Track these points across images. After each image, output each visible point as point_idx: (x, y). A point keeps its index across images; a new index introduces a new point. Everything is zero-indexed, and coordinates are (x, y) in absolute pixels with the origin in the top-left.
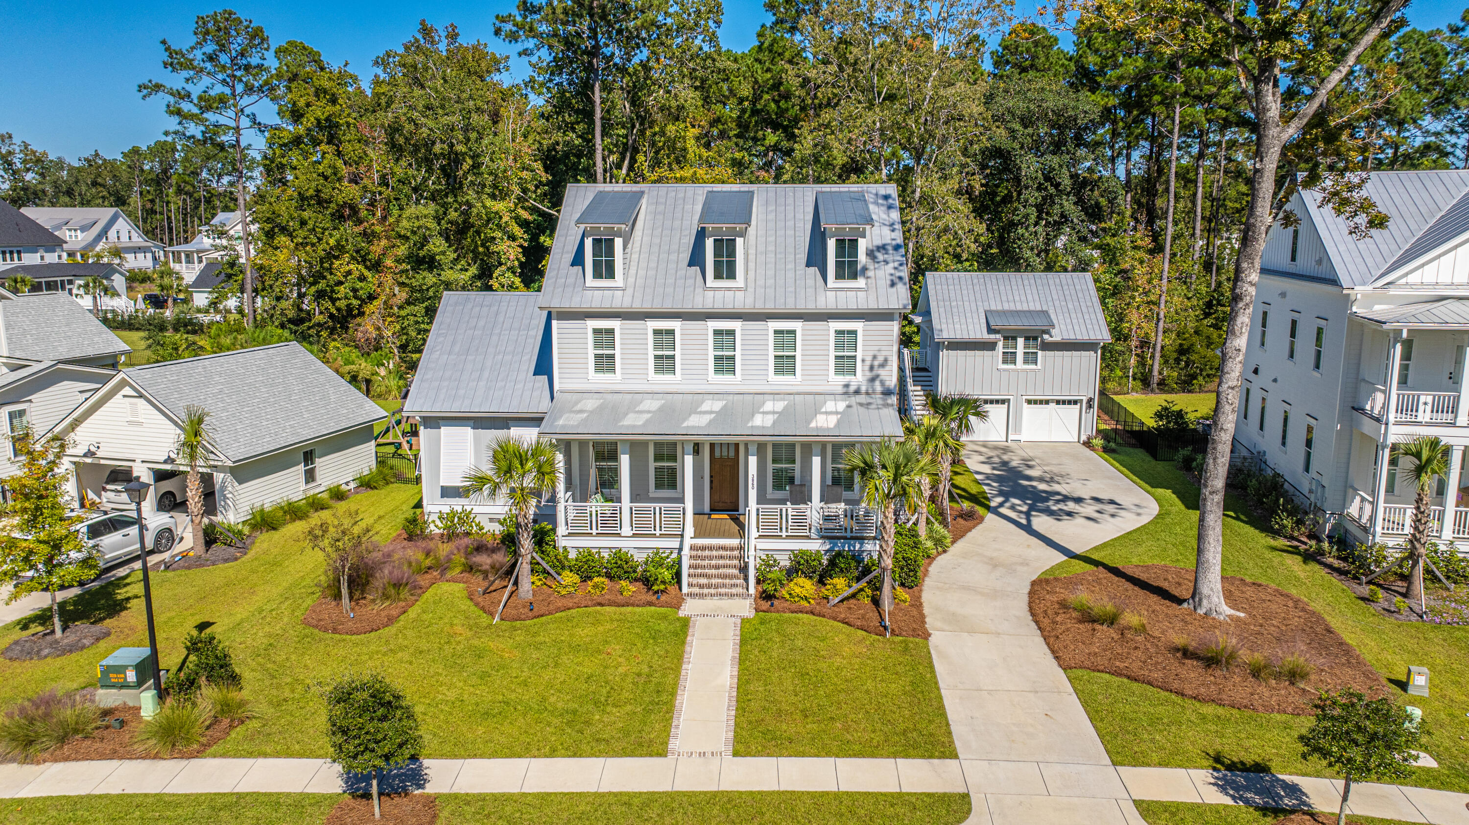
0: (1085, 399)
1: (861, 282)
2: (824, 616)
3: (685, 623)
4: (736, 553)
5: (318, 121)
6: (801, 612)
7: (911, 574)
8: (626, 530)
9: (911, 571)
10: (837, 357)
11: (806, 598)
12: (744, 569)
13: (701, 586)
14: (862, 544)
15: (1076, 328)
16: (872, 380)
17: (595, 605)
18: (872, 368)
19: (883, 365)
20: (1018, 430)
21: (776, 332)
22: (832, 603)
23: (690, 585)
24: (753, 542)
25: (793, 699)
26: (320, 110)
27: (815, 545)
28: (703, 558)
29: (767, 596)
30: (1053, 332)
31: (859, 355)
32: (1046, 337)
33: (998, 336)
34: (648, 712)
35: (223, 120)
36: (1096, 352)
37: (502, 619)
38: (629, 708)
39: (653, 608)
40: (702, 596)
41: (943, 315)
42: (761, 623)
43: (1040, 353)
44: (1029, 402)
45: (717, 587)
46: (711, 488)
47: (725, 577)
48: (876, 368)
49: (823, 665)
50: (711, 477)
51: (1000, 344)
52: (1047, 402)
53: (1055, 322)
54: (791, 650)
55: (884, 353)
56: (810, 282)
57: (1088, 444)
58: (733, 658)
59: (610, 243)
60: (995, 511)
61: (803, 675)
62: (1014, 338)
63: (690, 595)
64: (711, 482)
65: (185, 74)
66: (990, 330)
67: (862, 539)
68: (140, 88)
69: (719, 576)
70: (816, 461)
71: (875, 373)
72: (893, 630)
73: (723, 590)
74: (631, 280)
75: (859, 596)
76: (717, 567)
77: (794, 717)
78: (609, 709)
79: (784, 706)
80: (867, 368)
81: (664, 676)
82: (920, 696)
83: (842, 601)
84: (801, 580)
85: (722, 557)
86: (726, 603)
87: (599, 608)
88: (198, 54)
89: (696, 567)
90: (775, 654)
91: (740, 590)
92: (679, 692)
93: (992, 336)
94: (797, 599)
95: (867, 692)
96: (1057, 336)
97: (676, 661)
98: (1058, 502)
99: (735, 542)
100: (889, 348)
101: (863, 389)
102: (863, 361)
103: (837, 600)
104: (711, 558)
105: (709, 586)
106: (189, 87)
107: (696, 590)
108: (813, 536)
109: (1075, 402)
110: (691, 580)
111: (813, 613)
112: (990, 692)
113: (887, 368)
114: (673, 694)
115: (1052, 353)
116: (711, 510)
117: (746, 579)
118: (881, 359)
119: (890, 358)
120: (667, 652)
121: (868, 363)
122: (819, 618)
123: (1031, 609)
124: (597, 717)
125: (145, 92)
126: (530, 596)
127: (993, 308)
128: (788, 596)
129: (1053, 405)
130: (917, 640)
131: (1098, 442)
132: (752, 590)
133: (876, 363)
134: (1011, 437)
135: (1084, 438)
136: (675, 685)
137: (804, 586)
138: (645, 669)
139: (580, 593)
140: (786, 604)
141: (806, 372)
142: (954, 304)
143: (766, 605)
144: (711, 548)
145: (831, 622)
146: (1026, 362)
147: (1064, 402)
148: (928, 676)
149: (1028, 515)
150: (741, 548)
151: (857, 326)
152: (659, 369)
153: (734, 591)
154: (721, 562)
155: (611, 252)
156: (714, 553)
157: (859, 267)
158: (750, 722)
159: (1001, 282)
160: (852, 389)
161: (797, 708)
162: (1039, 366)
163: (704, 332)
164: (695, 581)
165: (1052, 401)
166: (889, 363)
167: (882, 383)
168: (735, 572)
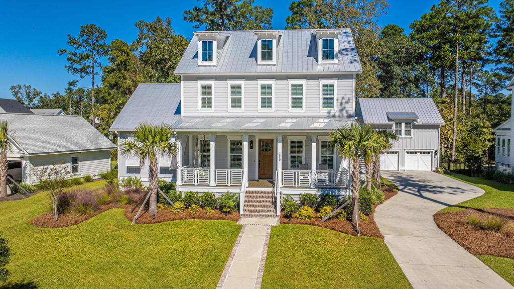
0: (434, 151)
1: (335, 61)
2: (320, 226)
3: (240, 228)
4: (271, 195)
5: (121, 61)
6: (306, 224)
7: (368, 207)
8: (213, 183)
9: (367, 205)
10: (324, 98)
11: (309, 217)
12: (275, 203)
13: (251, 211)
14: (339, 192)
15: (428, 119)
16: (341, 110)
17: (190, 218)
18: (341, 104)
19: (347, 103)
20: (403, 165)
21: (293, 86)
22: (324, 220)
23: (244, 210)
24: (279, 190)
25: (302, 266)
26: (123, 58)
27: (314, 192)
28: (253, 197)
29: (287, 216)
30: (418, 120)
31: (335, 97)
32: (415, 122)
33: (393, 122)
34: (205, 270)
35: (88, 64)
36: (438, 130)
37: (136, 223)
38: (193, 268)
39: (223, 220)
40: (251, 216)
41: (367, 114)
42: (283, 228)
43: (412, 130)
44: (408, 153)
45: (259, 211)
46: (259, 167)
47: (264, 206)
48: (344, 104)
49: (319, 248)
50: (259, 161)
51: (394, 126)
52: (416, 153)
53: (418, 115)
54: (301, 241)
55: (348, 96)
56: (310, 62)
57: (437, 171)
58: (266, 244)
59: (211, 43)
60: (401, 190)
61: (308, 253)
62: (400, 124)
63: (244, 215)
64: (259, 164)
65: (75, 46)
66: (389, 120)
67: (339, 189)
68: (59, 51)
69: (261, 206)
70: (314, 145)
71: (343, 106)
72: (361, 232)
73: (263, 213)
74: (221, 63)
75: (339, 217)
76: (260, 202)
77: (303, 276)
78: (180, 268)
79: (296, 270)
80: (339, 104)
81: (221, 251)
82: (385, 267)
83: (329, 219)
84: (306, 207)
85: (263, 197)
86: (264, 220)
87: (192, 220)
88: (81, 40)
89: (249, 201)
90: (291, 243)
91: (272, 213)
92: (229, 261)
93: (390, 123)
94: (304, 217)
95: (351, 263)
96: (419, 122)
97: (230, 244)
98: (431, 188)
99: (270, 190)
100: (351, 93)
101: (337, 115)
102: (337, 100)
103: (326, 218)
104: (257, 197)
105: (255, 211)
106: (76, 51)
107: (248, 213)
108: (312, 187)
109: (429, 153)
110: (245, 208)
111: (313, 224)
112: (432, 266)
113: (350, 104)
114: (225, 262)
115: (418, 130)
116: (259, 179)
117: (275, 208)
118: (346, 99)
119: (351, 98)
120: (226, 240)
121: (340, 101)
122: (317, 227)
123: (438, 226)
124: (171, 273)
125: (61, 53)
126: (155, 212)
127: (390, 111)
128: (298, 216)
129: (419, 154)
130: (377, 238)
131: (441, 170)
132: (279, 213)
133: (344, 101)
134: (400, 169)
135: (434, 169)
136: (228, 256)
137: (308, 211)
138: (210, 248)
139: (184, 213)
140: (298, 220)
141: (307, 106)
142: (372, 110)
143: (286, 220)
144: (257, 192)
145: (324, 229)
146: (406, 134)
147: (424, 153)
148: (388, 256)
149: (418, 191)
150: (273, 192)
151: (334, 82)
152: (233, 106)
153: (269, 214)
154: (262, 199)
155: (211, 48)
156: (259, 195)
157: (335, 53)
158: (273, 279)
159: (392, 102)
160: (332, 114)
161: (305, 272)
162: (412, 136)
163: (256, 86)
164: (247, 208)
165: (419, 152)
166: (351, 101)
167: (347, 112)
168: (270, 204)
